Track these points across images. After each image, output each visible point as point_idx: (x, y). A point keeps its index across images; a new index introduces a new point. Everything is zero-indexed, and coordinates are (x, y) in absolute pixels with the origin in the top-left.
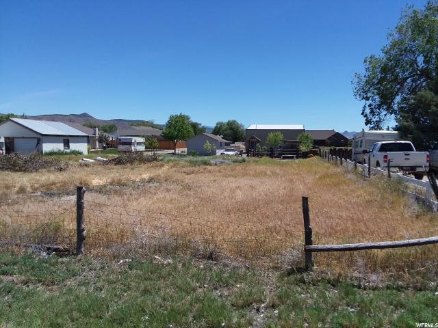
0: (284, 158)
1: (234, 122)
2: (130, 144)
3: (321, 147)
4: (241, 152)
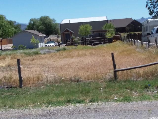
0: (94, 45)
3: (121, 34)
4: (59, 43)
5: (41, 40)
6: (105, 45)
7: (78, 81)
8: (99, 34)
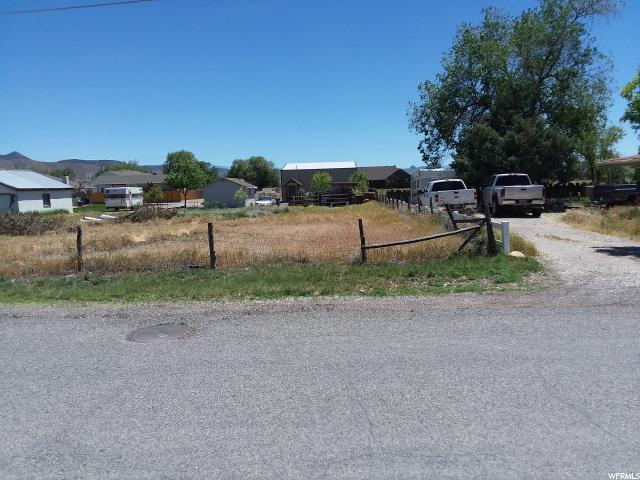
0: (334, 205)
1: (260, 159)
2: (123, 196)
4: (278, 200)
5: (251, 194)
6: (351, 206)
7: (304, 261)
8: (343, 189)
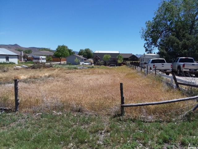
0: (111, 66)
3: (127, 61)
4: (91, 63)
8: (114, 60)
